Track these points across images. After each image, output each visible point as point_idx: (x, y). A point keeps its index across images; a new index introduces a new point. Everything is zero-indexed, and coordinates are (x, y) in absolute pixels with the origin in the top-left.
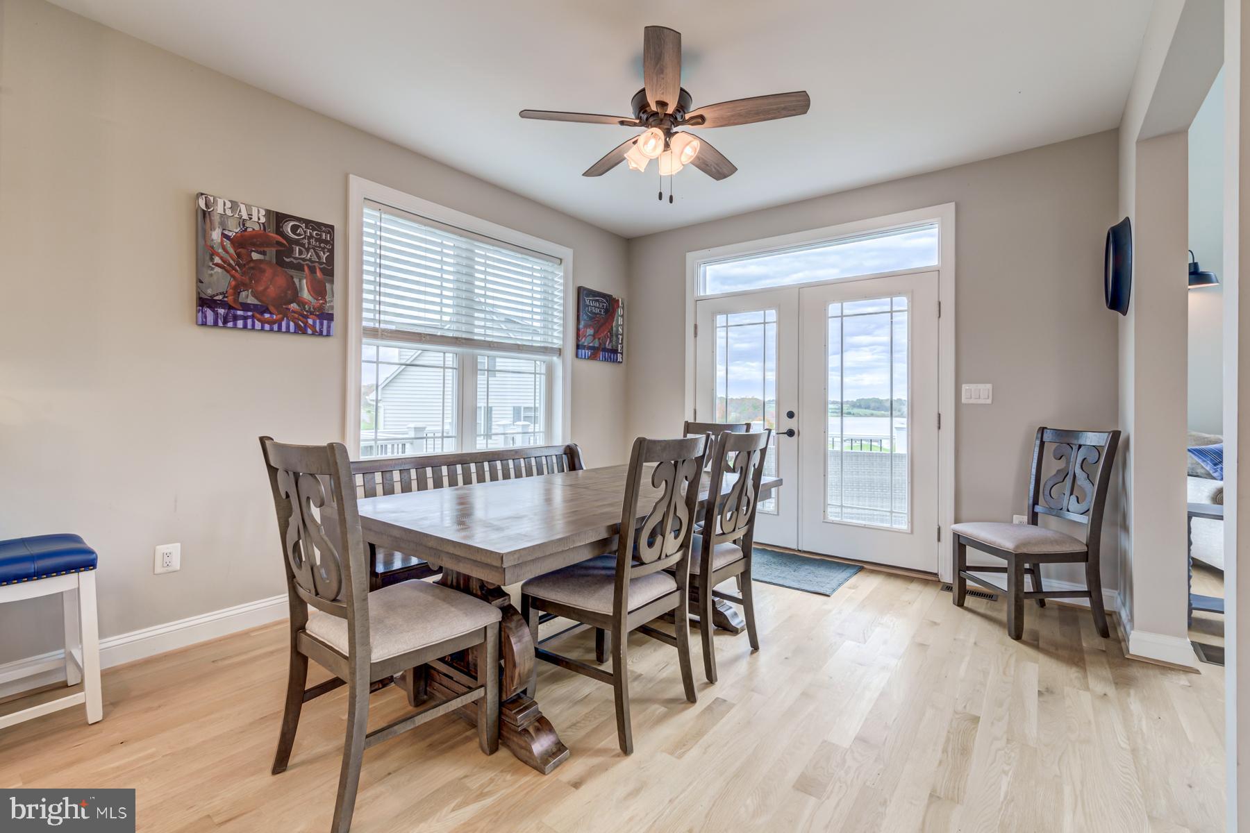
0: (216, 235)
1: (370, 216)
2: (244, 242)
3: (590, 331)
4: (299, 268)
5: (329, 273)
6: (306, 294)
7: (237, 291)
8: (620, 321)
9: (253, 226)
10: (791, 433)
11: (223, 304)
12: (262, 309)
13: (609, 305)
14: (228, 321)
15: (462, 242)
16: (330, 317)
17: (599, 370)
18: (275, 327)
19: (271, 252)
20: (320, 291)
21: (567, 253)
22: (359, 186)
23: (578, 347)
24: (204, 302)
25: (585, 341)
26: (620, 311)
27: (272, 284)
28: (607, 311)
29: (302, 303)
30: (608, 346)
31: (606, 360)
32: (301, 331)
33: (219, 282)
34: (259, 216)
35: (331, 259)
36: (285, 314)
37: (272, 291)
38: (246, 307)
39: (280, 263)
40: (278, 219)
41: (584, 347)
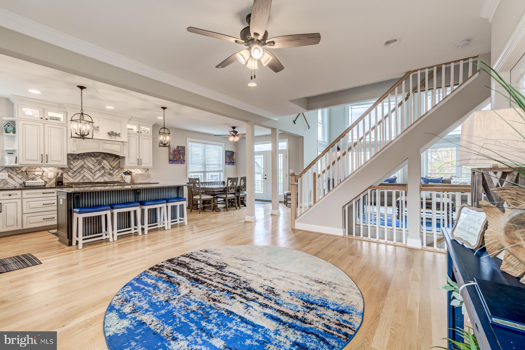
0: (171, 151)
1: (190, 144)
2: (174, 151)
3: (228, 159)
4: (181, 154)
5: (184, 154)
6: (182, 158)
7: (174, 158)
8: (235, 156)
9: (175, 149)
10: (266, 179)
11: (172, 160)
12: (176, 161)
13: (232, 153)
14: (173, 163)
15: (203, 145)
16: (185, 161)
17: (231, 167)
18: (178, 163)
19: (177, 152)
20: (183, 157)
21: (223, 144)
22: (188, 139)
23: (226, 162)
24: (170, 160)
25: (227, 161)
26: (235, 154)
27: (177, 157)
28: (232, 155)
29: (181, 159)
30: (232, 162)
31: (232, 164)
32: (181, 163)
33: (172, 157)
34: (176, 147)
35: (185, 152)
36: (179, 161)
37: (178, 158)
38: (175, 160)
39: (179, 154)
40: (178, 147)
41: (227, 162)
